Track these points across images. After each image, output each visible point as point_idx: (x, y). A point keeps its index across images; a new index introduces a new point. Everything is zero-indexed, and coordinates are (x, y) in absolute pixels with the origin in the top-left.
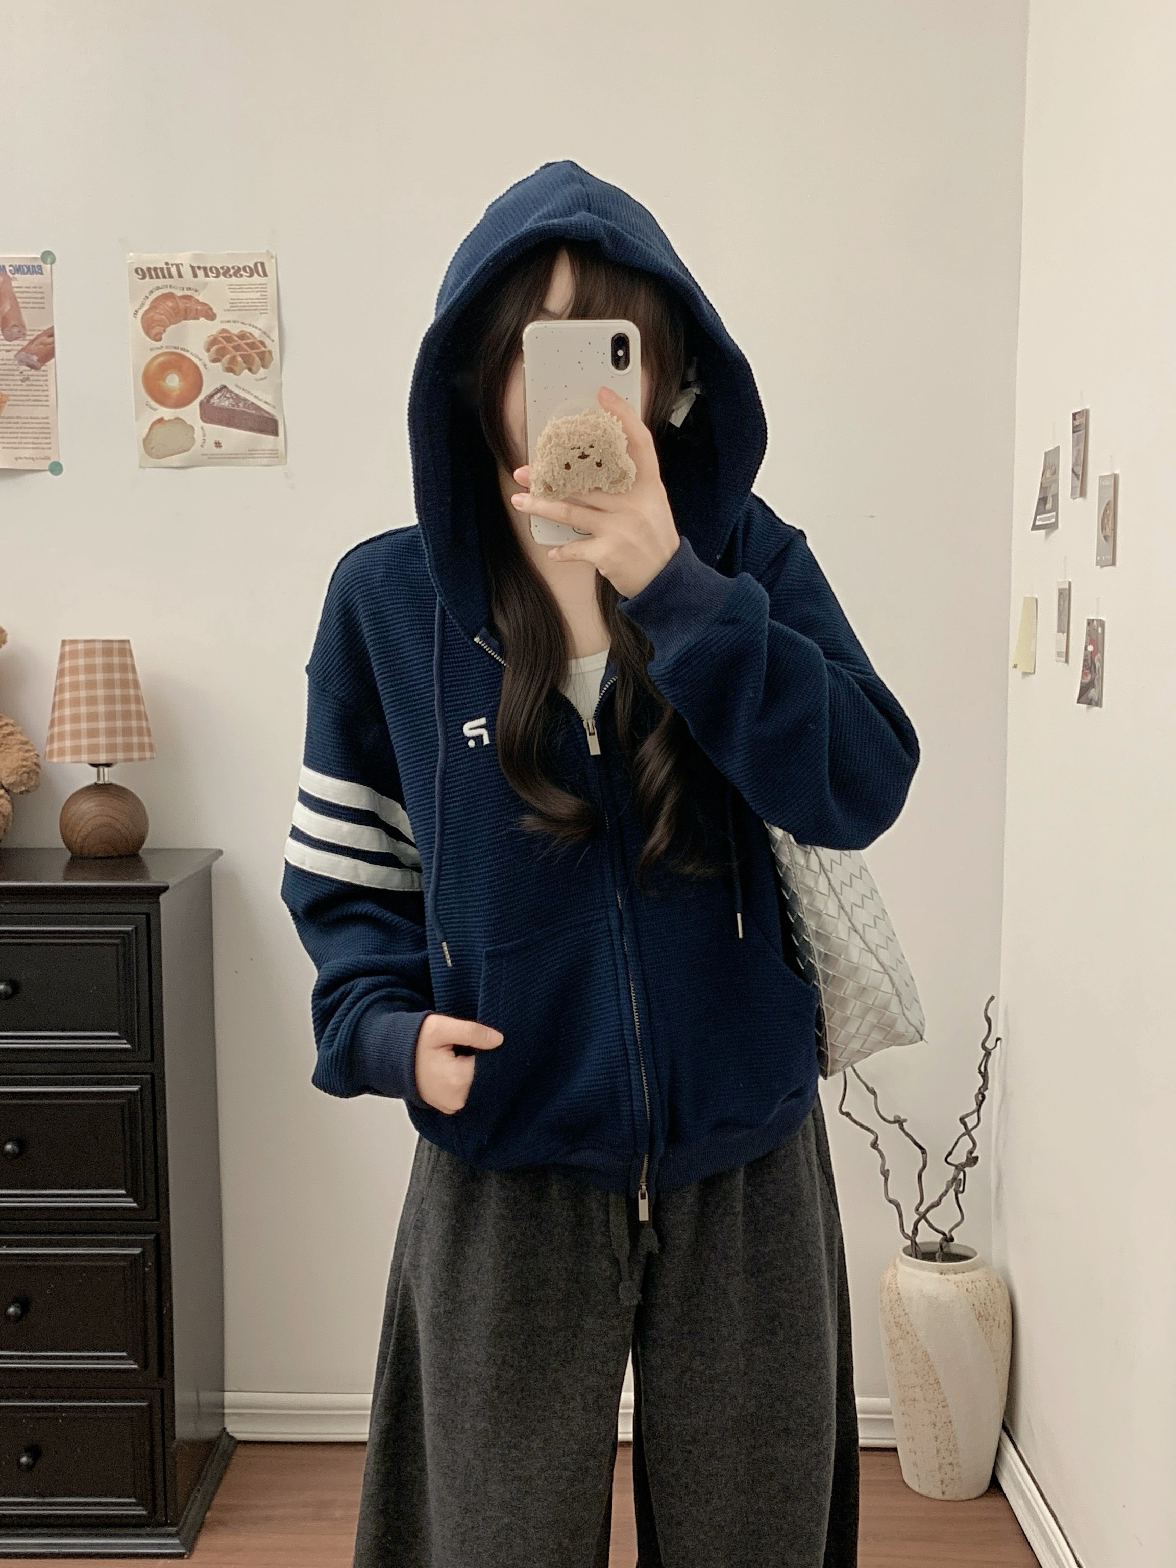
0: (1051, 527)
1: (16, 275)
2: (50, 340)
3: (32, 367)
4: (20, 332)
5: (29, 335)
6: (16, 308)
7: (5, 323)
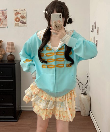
0: (93, 32)
5: (5, 16)
6: (4, 13)
7: (3, 15)
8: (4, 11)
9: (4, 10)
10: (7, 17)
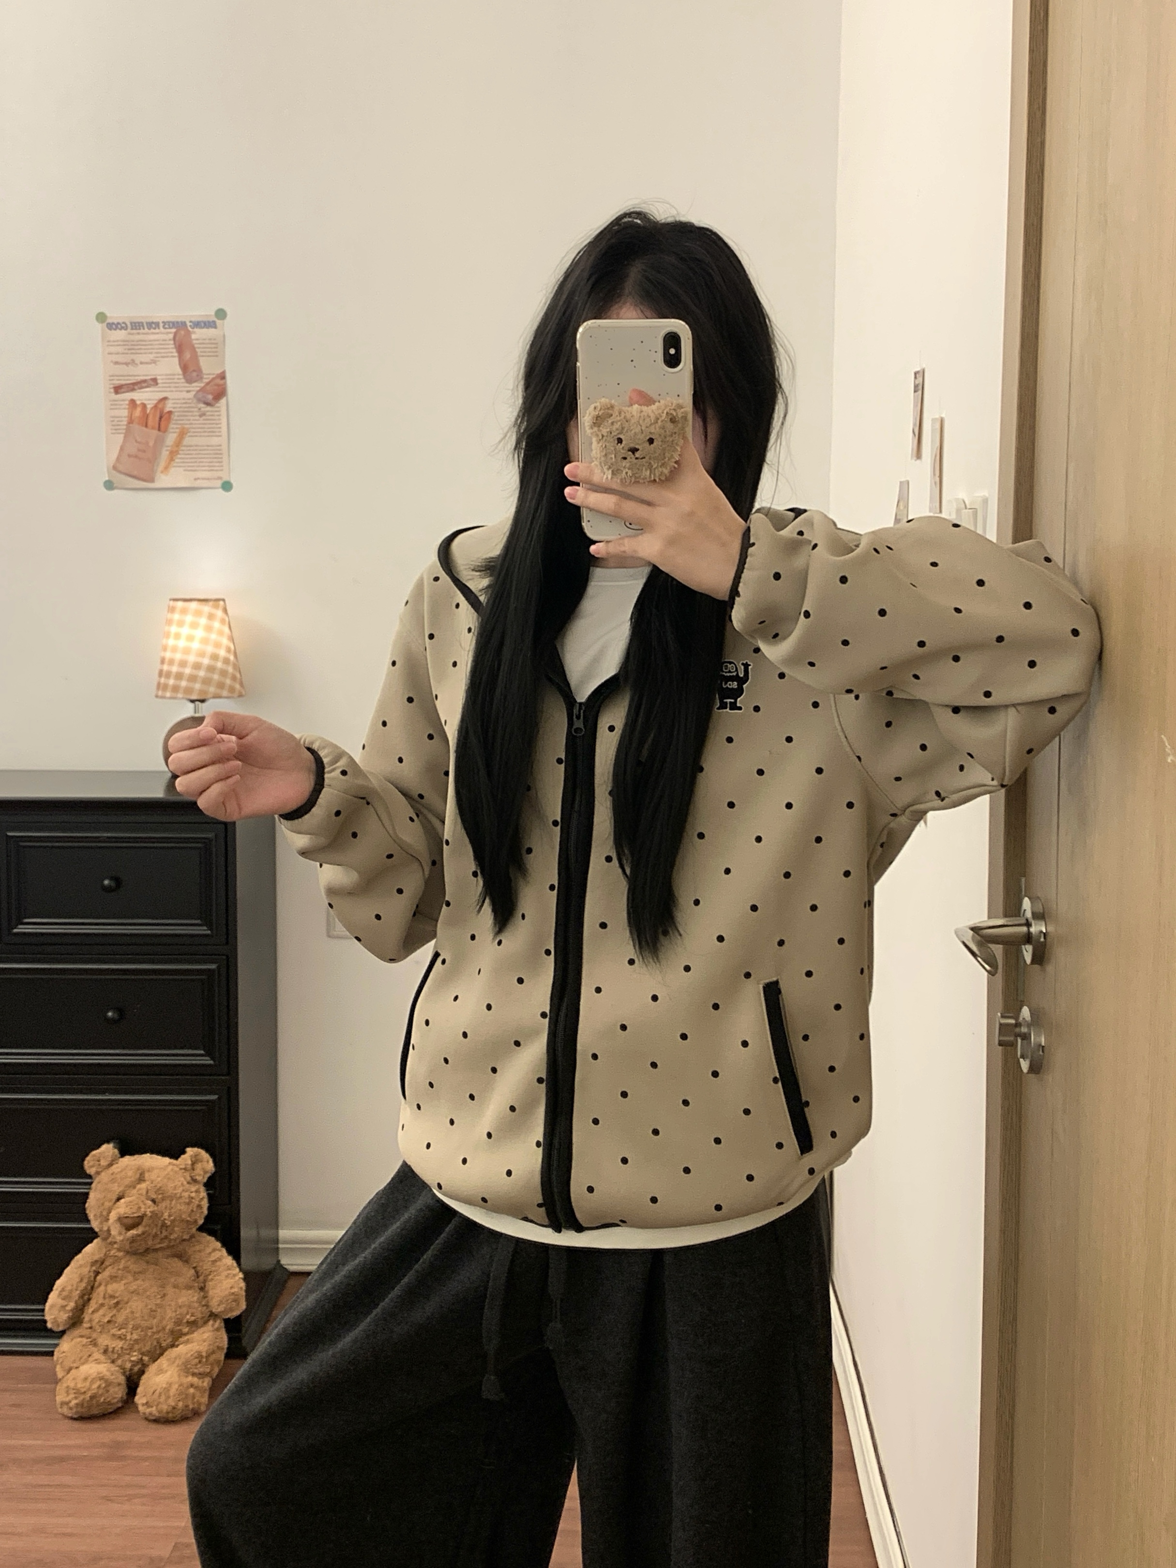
1: (196, 330)
2: (222, 382)
3: (208, 404)
4: (198, 376)
5: (206, 378)
6: (195, 357)
7: (185, 368)
8: (198, 334)
9: (197, 325)
10: (220, 393)
